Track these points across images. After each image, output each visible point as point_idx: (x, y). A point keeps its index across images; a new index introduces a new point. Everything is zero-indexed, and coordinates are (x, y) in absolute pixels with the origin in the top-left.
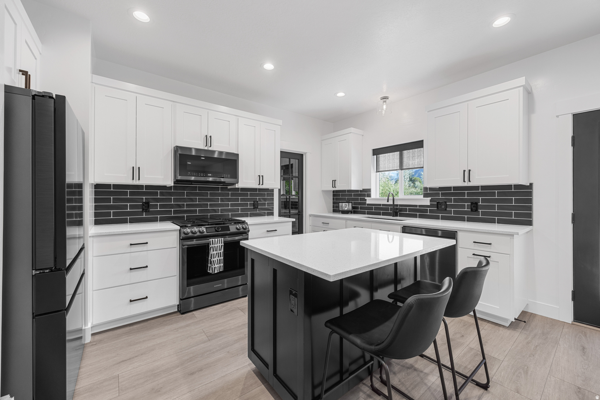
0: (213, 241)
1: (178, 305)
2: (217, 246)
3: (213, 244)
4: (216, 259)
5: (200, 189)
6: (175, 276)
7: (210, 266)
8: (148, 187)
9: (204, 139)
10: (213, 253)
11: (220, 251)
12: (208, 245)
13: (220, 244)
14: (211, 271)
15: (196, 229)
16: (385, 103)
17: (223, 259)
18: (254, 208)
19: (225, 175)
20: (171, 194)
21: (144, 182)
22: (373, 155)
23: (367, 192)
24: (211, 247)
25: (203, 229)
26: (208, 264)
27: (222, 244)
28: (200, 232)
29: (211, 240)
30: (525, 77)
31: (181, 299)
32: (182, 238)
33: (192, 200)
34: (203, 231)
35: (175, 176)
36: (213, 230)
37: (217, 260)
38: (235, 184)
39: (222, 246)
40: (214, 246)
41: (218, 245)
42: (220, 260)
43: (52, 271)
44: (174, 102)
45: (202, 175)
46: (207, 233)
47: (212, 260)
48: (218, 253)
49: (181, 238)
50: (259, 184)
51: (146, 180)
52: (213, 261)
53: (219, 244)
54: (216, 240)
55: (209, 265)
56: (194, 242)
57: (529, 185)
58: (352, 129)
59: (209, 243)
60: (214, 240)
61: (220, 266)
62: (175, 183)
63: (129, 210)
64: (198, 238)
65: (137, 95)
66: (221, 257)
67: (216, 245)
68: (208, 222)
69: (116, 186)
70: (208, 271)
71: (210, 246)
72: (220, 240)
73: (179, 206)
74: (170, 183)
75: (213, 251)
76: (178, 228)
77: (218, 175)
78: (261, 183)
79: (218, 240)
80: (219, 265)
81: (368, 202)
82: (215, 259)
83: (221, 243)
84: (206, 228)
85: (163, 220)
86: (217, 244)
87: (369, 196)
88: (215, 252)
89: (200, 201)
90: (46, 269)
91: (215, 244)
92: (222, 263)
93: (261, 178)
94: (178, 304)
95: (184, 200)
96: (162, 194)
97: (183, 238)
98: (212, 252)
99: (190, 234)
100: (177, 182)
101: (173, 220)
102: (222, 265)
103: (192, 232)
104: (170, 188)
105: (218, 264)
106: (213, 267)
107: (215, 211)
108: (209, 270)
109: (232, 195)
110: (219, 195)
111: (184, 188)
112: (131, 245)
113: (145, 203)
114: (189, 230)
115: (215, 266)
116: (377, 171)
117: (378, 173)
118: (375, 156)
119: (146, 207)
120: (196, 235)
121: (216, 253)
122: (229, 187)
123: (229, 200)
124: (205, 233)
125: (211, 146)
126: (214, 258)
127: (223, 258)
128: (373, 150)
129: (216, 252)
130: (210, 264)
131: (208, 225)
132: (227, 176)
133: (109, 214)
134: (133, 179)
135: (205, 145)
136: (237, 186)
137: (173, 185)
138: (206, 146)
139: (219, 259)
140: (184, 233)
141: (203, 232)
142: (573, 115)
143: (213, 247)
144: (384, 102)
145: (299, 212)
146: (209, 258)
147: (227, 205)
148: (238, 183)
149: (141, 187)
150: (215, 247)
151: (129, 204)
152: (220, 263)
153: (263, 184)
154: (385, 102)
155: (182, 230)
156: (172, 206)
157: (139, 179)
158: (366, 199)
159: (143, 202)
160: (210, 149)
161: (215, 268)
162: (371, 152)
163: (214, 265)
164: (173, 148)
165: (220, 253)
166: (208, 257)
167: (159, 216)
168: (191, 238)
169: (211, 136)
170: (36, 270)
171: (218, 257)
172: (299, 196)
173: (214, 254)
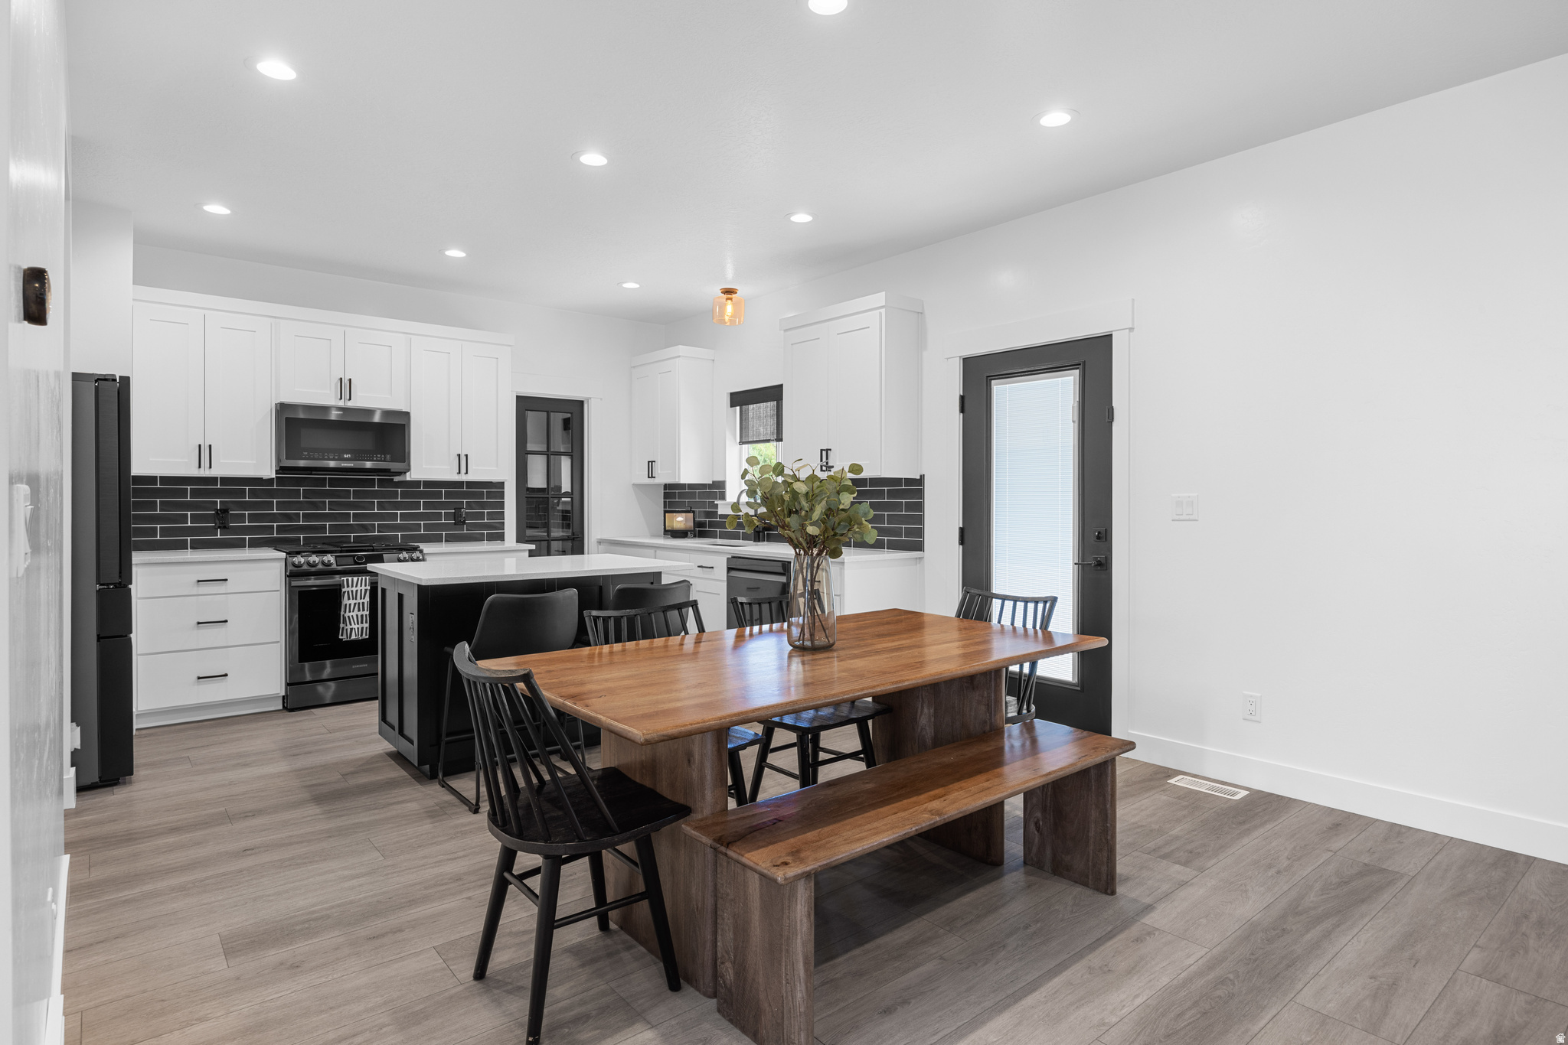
0: (348, 580)
1: (283, 697)
2: (357, 591)
3: (348, 586)
4: (354, 614)
5: (332, 482)
6: (278, 642)
7: (343, 628)
8: (226, 480)
9: (336, 384)
10: (348, 602)
11: (362, 600)
12: (340, 586)
13: (363, 588)
14: (344, 638)
15: (314, 558)
16: (729, 301)
17: (370, 615)
18: (455, 524)
19: (379, 456)
20: (272, 494)
21: (217, 471)
22: (731, 407)
23: (717, 488)
24: (345, 592)
25: (330, 558)
26: (340, 623)
27: (366, 588)
28: (323, 563)
29: (345, 579)
30: (884, 293)
31: (288, 685)
32: (290, 573)
33: (315, 506)
34: (329, 561)
35: (278, 460)
36: (351, 560)
37: (357, 616)
38: (405, 473)
39: (366, 590)
40: (350, 589)
41: (359, 588)
42: (362, 616)
43: (116, 587)
44: (275, 317)
45: (331, 457)
46: (337, 565)
47: (346, 615)
48: (359, 603)
49: (288, 574)
50: (459, 473)
51: (223, 468)
52: (349, 617)
53: (361, 586)
54: (355, 579)
55: (342, 625)
56: (312, 582)
57: (918, 477)
58: (682, 349)
59: (340, 585)
60: (350, 579)
61: (362, 628)
62: (277, 472)
63: (189, 524)
64: (319, 574)
65: (206, 312)
66: (364, 610)
67: (354, 589)
68: (341, 547)
69: (165, 480)
70: (340, 637)
71: (343, 590)
72: (362, 579)
73: (288, 517)
74: (268, 471)
75: (349, 599)
76: (283, 555)
77: (364, 457)
78: (463, 470)
79: (358, 579)
80: (360, 626)
81: (720, 511)
82: (351, 614)
83: (366, 586)
84: (336, 557)
85: (255, 544)
86: (356, 586)
87: (723, 497)
88: (352, 602)
89: (332, 507)
90: (111, 584)
91: (352, 587)
92: (366, 622)
93: (462, 461)
94: (284, 694)
95: (300, 506)
96: (253, 493)
97: (293, 574)
98: (345, 601)
99: (305, 567)
100: (281, 470)
101: (274, 544)
102: (368, 625)
103: (308, 564)
104: (270, 481)
105: (358, 624)
106: (349, 627)
107: (365, 528)
108: (342, 635)
109: (404, 495)
110: (375, 495)
111: (299, 482)
112: (199, 581)
113: (220, 510)
114: (302, 560)
115: (351, 627)
116: (742, 443)
117: (745, 446)
118: (738, 408)
119: (222, 518)
120: (313, 569)
121: (355, 604)
122: (397, 479)
123: (397, 506)
124: (334, 566)
125: (350, 399)
126: (350, 612)
127: (368, 613)
128: (732, 394)
129: (354, 601)
130: (343, 623)
131: (341, 552)
132: (385, 458)
133: (153, 532)
134: (200, 467)
135: (339, 397)
136: (408, 477)
137: (274, 476)
138: (341, 398)
139: (359, 614)
140: (294, 565)
141: (329, 564)
142: (964, 359)
143: (348, 592)
144: (727, 299)
145: (573, 534)
146: (342, 613)
147: (394, 517)
148: (409, 470)
149: (213, 480)
150: (352, 591)
151: (189, 513)
152: (362, 623)
153: (467, 473)
154: (731, 299)
155: (290, 559)
156: (273, 518)
157: (210, 467)
158: (717, 505)
159: (218, 510)
160: (350, 404)
161: (351, 629)
162: (727, 400)
163: (351, 625)
164: (274, 405)
165: (363, 603)
166: (340, 611)
167: (247, 537)
168: (307, 574)
169: (350, 379)
170: (101, 585)
171: (359, 610)
172: (572, 498)
173: (350, 604)
